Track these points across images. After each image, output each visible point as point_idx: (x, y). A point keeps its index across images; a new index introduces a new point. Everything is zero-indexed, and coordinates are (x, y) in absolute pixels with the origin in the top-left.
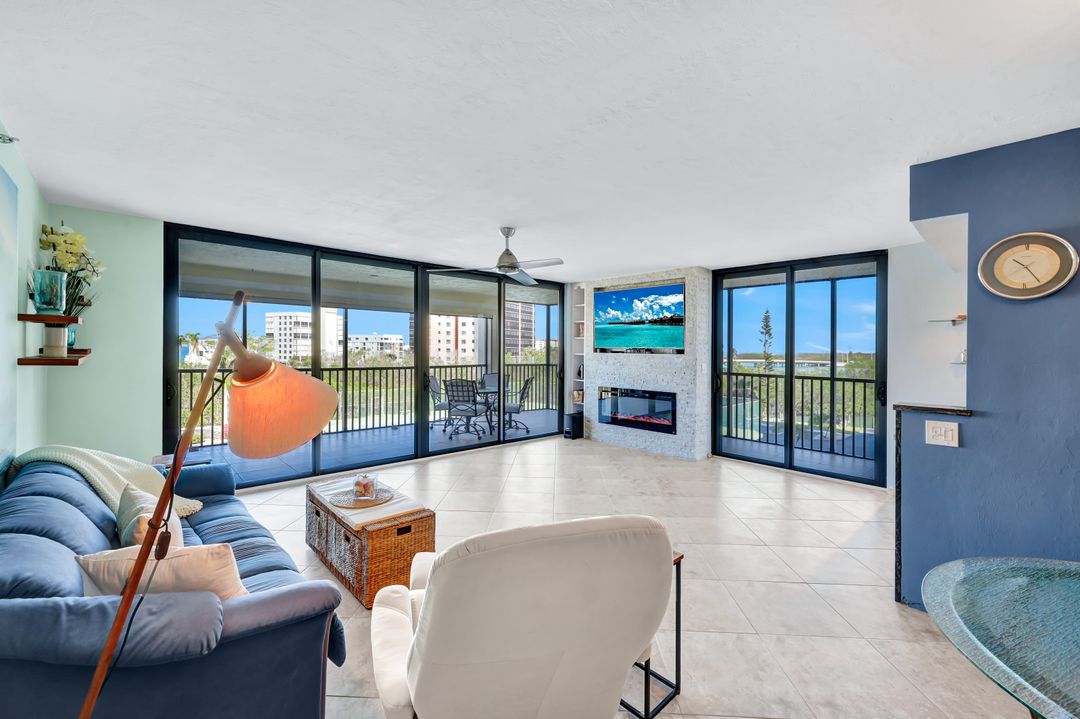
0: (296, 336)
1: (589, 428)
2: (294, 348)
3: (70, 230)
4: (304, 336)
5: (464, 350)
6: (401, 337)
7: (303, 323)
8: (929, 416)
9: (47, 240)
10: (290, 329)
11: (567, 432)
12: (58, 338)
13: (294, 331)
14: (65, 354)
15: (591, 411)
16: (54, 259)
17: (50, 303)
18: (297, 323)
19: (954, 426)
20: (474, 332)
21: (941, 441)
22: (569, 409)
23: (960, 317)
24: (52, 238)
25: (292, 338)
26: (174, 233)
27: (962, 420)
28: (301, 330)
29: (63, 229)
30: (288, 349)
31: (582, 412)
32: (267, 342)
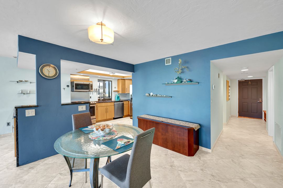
8: (27, 108)
19: (34, 110)
21: (30, 115)
23: (19, 81)
27: (36, 108)
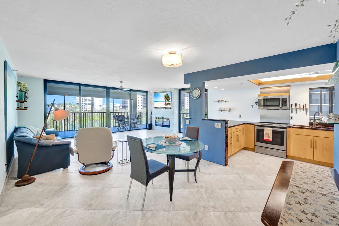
0: (86, 104)
1: (153, 127)
2: (85, 108)
3: (24, 83)
4: (89, 104)
5: (139, 108)
6: (120, 104)
7: (88, 100)
9: (19, 84)
10: (84, 102)
11: (148, 128)
12: (22, 105)
13: (85, 102)
14: (24, 108)
15: (153, 123)
16: (20, 89)
17: (21, 98)
18: (86, 100)
20: (142, 103)
22: (149, 123)
24: (20, 84)
25: (85, 104)
26: (46, 81)
28: (88, 102)
29: (22, 83)
30: (83, 108)
31: (151, 123)
32: (77, 106)
